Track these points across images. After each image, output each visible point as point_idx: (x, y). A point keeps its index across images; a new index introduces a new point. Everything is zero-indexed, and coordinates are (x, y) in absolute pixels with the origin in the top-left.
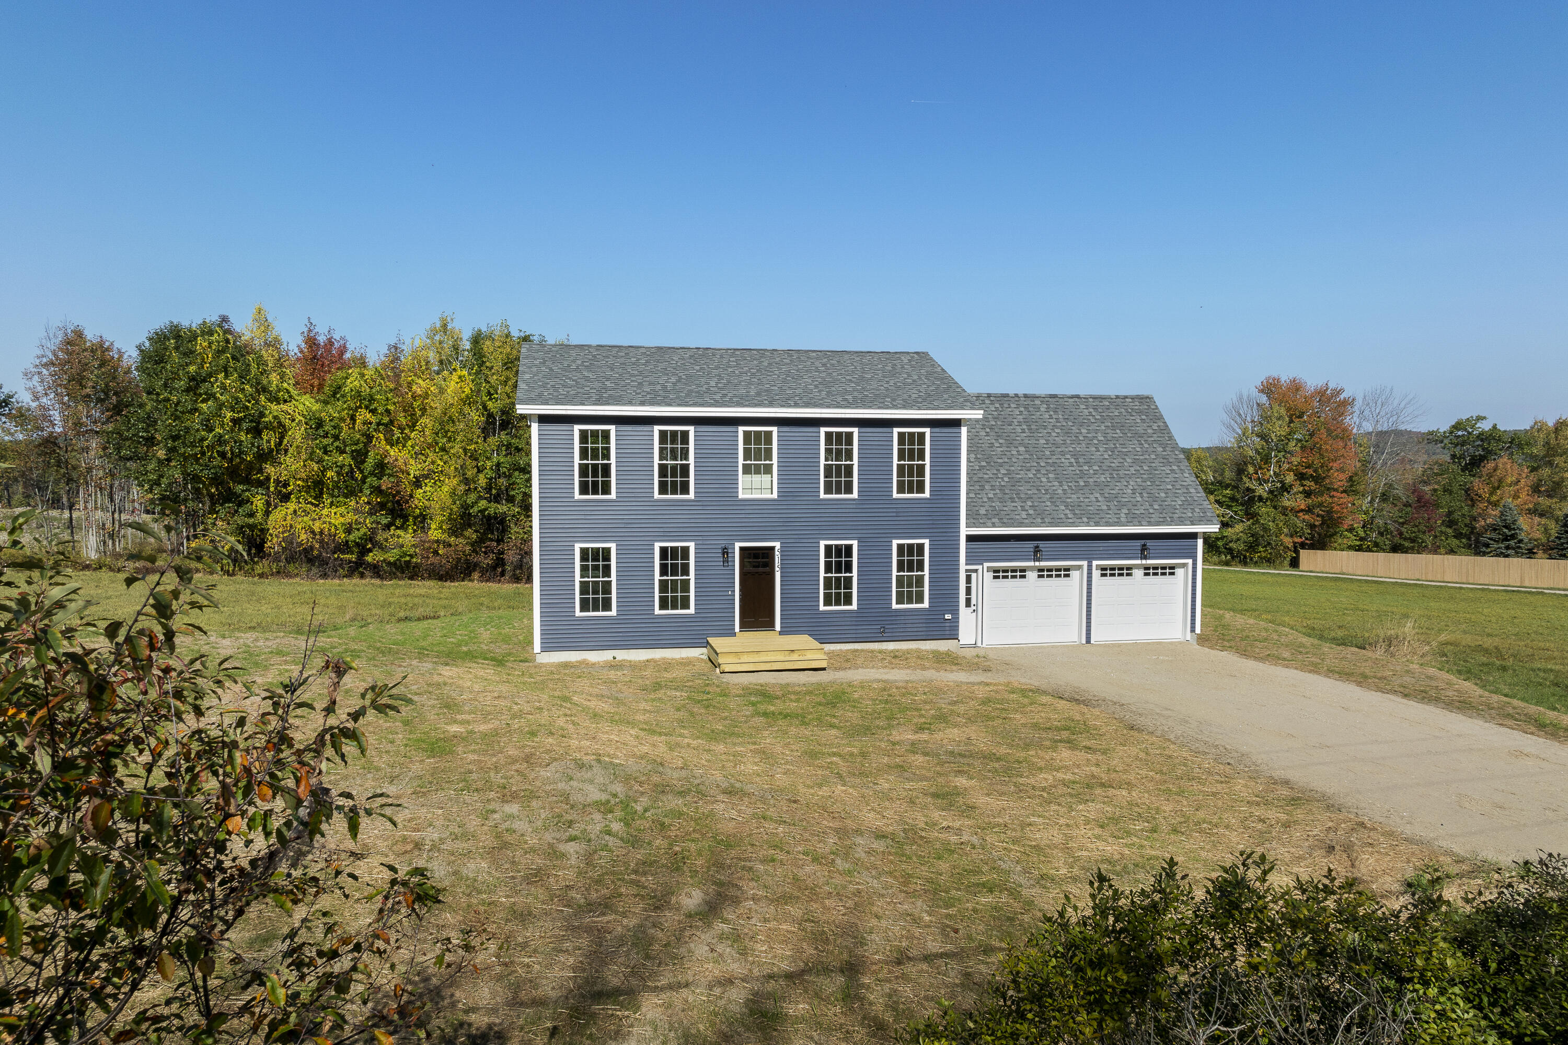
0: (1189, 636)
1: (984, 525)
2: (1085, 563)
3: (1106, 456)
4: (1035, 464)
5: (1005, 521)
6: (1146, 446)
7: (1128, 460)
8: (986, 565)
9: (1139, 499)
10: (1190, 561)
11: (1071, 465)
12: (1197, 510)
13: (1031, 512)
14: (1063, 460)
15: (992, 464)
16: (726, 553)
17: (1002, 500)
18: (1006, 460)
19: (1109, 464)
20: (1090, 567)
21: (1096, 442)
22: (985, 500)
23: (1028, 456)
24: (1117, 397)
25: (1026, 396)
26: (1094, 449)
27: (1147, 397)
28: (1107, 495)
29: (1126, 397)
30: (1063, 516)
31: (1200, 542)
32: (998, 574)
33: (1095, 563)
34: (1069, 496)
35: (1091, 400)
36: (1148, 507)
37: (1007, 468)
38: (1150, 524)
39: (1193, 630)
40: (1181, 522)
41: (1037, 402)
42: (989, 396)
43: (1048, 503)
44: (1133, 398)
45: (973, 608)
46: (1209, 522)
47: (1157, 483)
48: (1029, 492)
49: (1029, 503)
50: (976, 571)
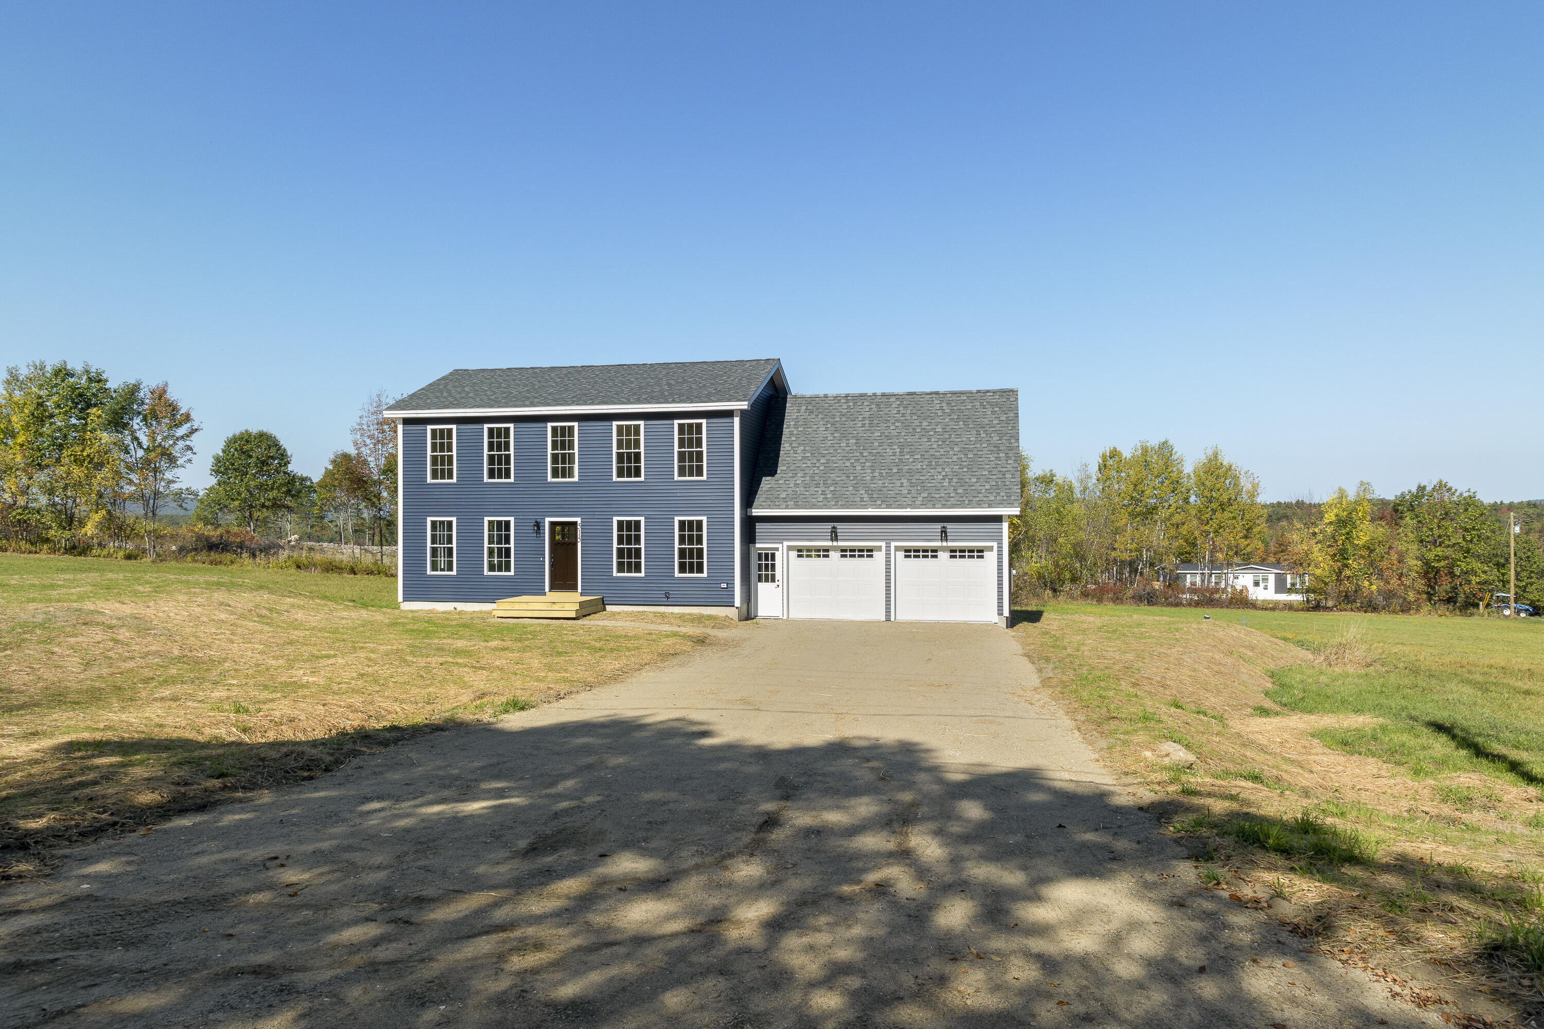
0: (995, 618)
1: (778, 507)
2: (883, 544)
3: (935, 446)
4: (858, 454)
5: (800, 503)
6: (983, 435)
7: (956, 449)
8: (786, 544)
9: (946, 484)
10: (995, 544)
11: (894, 454)
12: (1002, 494)
13: (829, 496)
14: (888, 450)
15: (816, 455)
16: (538, 526)
17: (807, 486)
18: (831, 451)
19: (932, 453)
20: (888, 547)
21: (931, 433)
22: (792, 485)
23: (855, 448)
24: (978, 392)
25: (883, 395)
26: (926, 440)
27: (1012, 391)
28: (914, 481)
29: (988, 391)
30: (858, 499)
31: (1005, 525)
32: (801, 552)
33: (893, 544)
34: (876, 482)
35: (950, 395)
36: (951, 491)
37: (828, 458)
38: (944, 506)
39: (1000, 613)
40: (979, 505)
41: (893, 399)
42: (847, 396)
43: (851, 488)
44: (995, 392)
45: (777, 583)
46: (1011, 505)
47: (974, 470)
48: (838, 479)
49: (832, 488)
50: (777, 549)
